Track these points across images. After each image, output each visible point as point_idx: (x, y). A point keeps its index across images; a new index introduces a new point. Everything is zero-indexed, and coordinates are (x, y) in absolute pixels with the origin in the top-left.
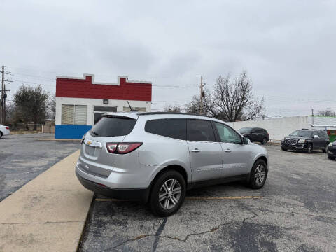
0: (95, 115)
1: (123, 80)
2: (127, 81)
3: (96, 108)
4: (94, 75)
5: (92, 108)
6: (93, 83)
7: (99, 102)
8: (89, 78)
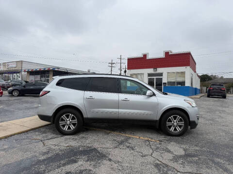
0: (149, 79)
1: (167, 53)
2: (170, 53)
3: (149, 75)
4: (148, 53)
5: (147, 75)
6: (147, 58)
7: (151, 71)
8: (145, 56)
